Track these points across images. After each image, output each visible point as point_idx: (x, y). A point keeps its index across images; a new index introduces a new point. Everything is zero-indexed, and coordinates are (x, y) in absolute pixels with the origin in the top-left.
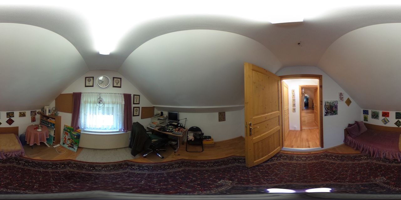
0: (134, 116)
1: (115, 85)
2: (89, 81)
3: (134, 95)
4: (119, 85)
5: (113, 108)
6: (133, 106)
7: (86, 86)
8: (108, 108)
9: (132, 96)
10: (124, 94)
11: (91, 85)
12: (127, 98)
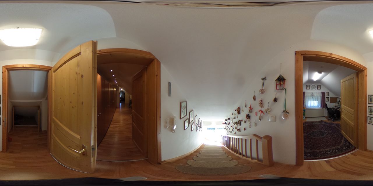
0: (326, 101)
1: (318, 88)
2: (308, 87)
3: (326, 92)
4: (320, 88)
5: (317, 98)
6: (326, 97)
7: (306, 89)
8: (315, 98)
9: (325, 93)
10: (322, 92)
11: (309, 88)
12: (323, 94)
